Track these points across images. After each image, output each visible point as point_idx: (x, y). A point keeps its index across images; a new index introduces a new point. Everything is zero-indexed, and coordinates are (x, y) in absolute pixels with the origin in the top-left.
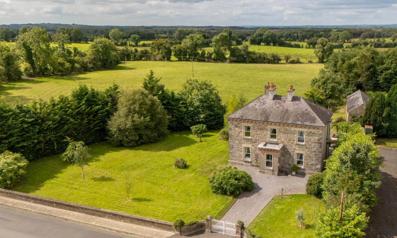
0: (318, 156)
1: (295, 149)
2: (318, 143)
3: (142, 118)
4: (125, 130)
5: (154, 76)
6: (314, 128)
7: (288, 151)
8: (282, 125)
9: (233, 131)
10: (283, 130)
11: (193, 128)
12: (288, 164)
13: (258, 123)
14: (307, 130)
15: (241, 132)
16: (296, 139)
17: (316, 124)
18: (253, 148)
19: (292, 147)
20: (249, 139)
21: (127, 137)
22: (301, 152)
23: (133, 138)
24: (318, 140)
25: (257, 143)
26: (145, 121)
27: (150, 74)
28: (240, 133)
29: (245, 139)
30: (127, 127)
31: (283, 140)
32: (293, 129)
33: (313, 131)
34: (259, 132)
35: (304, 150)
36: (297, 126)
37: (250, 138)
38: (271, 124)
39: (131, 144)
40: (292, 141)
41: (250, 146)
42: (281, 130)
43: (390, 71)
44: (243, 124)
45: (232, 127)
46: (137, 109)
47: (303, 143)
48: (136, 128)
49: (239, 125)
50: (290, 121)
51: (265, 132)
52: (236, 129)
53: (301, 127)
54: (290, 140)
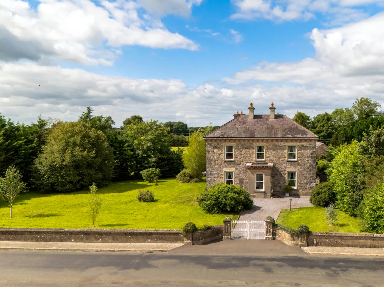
0: (312, 172)
1: (286, 168)
2: (312, 157)
3: (86, 152)
4: (61, 168)
5: (91, 114)
6: (306, 141)
7: (278, 171)
8: (270, 141)
9: (212, 154)
10: (271, 146)
11: (144, 173)
12: (279, 186)
13: (242, 141)
14: (298, 144)
15: (222, 154)
16: (287, 155)
17: (308, 136)
18: (237, 171)
19: (282, 165)
20: (231, 161)
21: (62, 178)
22: (293, 170)
23: (72, 178)
24: (312, 154)
25: (242, 165)
26: (89, 156)
27: (87, 112)
28: (220, 155)
29: (226, 162)
30: (65, 163)
31: (271, 158)
32: (282, 144)
33: (305, 144)
34: (243, 151)
35: (296, 168)
36: (287, 140)
37: (233, 160)
38: (258, 141)
39: (67, 187)
40: (283, 159)
41: (232, 170)
42: (269, 147)
43: (322, 134)
44: (224, 144)
45: (211, 149)
46: (78, 142)
47: (296, 160)
48: (77, 165)
49: (219, 146)
50: (279, 136)
51: (251, 151)
52: (216, 150)
53: (292, 141)
54: (280, 157)
